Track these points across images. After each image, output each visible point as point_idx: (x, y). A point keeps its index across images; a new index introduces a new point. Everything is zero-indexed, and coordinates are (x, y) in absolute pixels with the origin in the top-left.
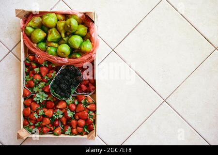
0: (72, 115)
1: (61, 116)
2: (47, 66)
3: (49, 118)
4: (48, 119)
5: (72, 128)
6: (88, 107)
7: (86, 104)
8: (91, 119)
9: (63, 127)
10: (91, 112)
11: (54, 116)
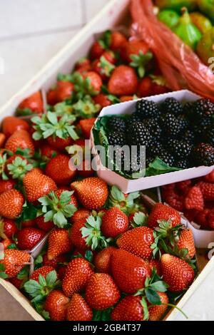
0: (95, 244)
1: (61, 220)
2: (142, 72)
3: (25, 198)
4: (17, 201)
5: (59, 288)
6: (166, 258)
7: (167, 243)
8: (143, 303)
9: (37, 266)
10: (160, 286)
11: (43, 201)
